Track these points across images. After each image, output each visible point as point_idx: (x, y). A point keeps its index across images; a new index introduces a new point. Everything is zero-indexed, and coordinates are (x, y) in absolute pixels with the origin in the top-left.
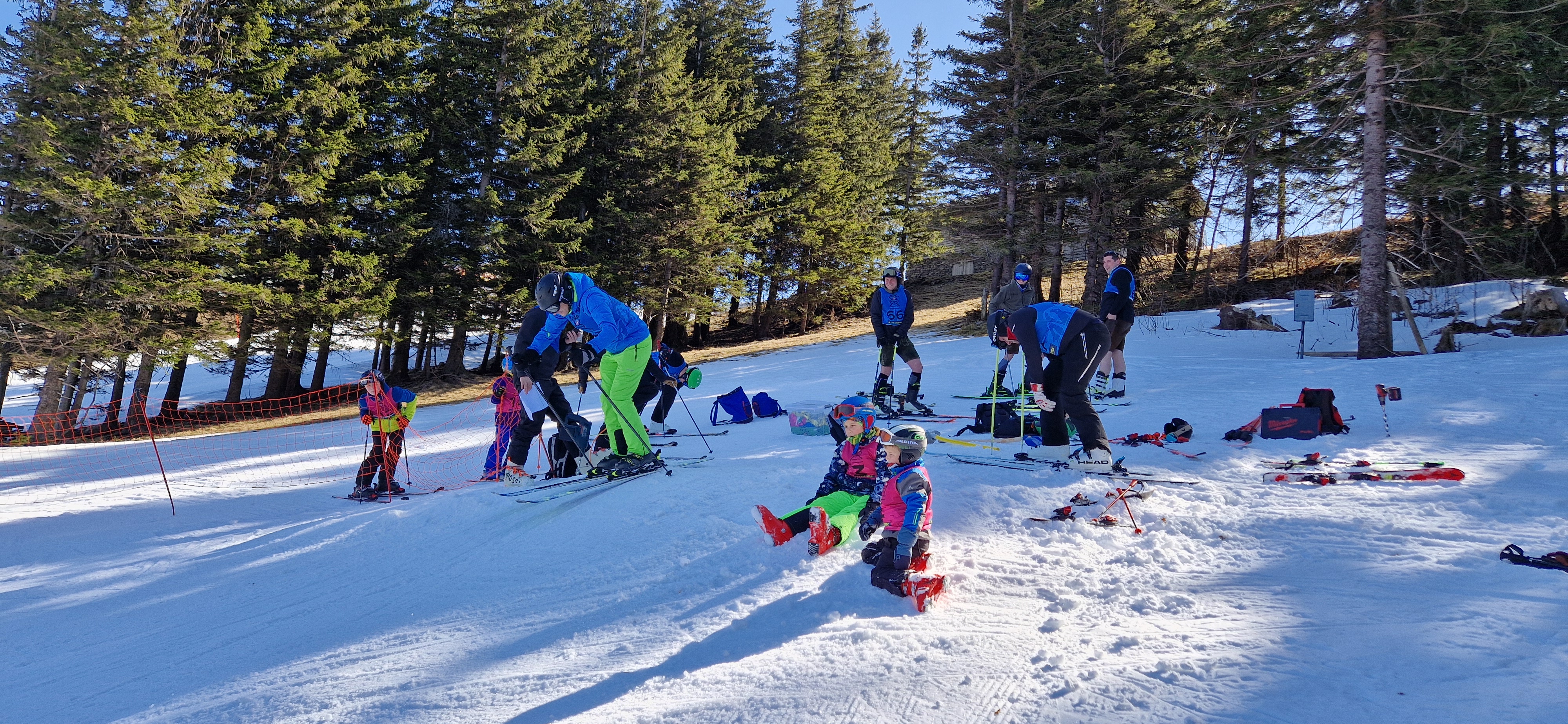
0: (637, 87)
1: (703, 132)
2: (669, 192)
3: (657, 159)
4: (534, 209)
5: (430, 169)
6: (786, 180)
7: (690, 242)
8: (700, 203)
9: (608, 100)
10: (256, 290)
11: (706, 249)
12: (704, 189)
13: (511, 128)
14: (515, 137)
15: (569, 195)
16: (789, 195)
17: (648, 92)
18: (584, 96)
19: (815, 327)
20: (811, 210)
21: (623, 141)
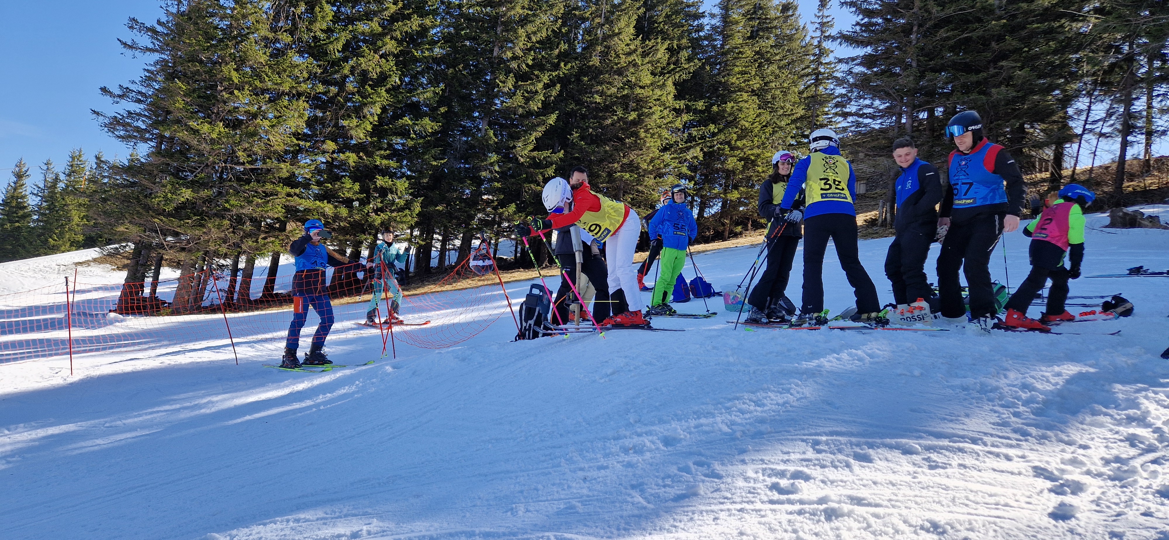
0: (599, 48)
1: (649, 82)
2: (622, 129)
3: (614, 104)
4: (520, 144)
5: (444, 115)
6: (714, 119)
7: (638, 168)
8: (646, 137)
9: (576, 59)
10: (322, 205)
11: (651, 173)
12: (649, 127)
13: (504, 82)
14: (506, 90)
15: (546, 133)
16: (716, 130)
17: (607, 53)
18: (558, 56)
19: (736, 235)
20: (733, 142)
21: (587, 90)
